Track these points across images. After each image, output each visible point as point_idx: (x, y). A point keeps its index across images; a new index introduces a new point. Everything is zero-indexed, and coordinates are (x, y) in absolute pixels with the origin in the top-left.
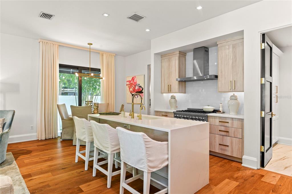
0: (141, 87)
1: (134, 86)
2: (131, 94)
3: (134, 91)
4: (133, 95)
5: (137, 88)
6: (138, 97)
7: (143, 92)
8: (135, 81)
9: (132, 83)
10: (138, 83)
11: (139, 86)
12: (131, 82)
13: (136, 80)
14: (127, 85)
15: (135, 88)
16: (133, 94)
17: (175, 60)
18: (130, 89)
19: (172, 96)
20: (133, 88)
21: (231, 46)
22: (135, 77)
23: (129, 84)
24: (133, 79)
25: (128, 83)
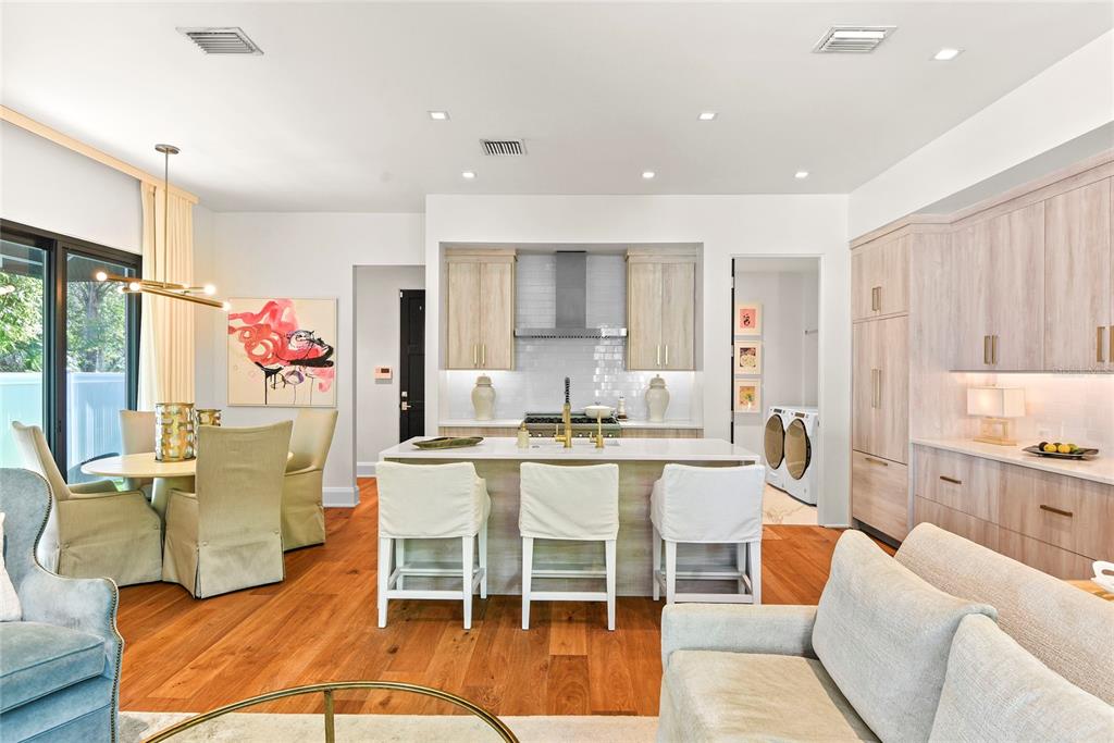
0: (320, 342)
1: (276, 338)
2: (259, 368)
3: (278, 356)
4: (269, 373)
5: (294, 345)
6: (301, 380)
7: (331, 364)
8: (284, 319)
9: (268, 326)
10: (302, 326)
11: (312, 341)
12: (262, 322)
13: (291, 315)
14: (232, 330)
15: (284, 346)
16: (274, 367)
17: (502, 273)
18: (249, 347)
19: (481, 379)
20: (270, 344)
21: (660, 267)
22: (287, 302)
23: (244, 329)
24: (272, 309)
25: (238, 323)
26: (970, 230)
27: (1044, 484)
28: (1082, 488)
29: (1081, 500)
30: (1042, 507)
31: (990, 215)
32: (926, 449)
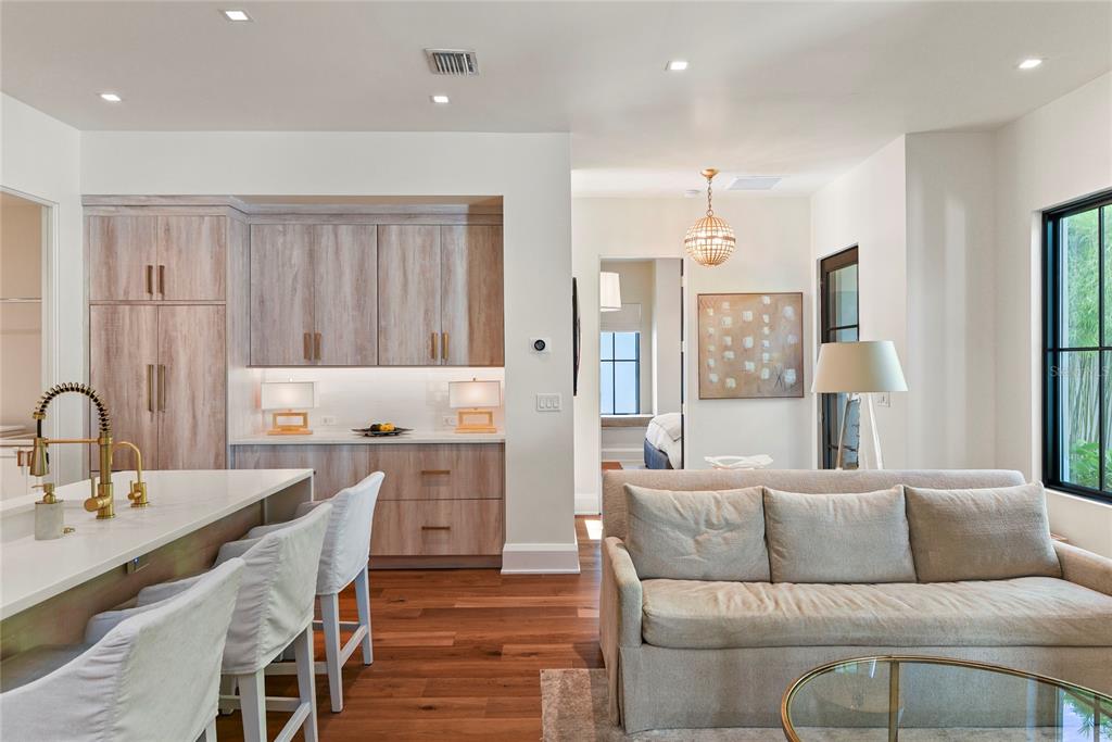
26: (281, 228)
27: (421, 455)
28: (458, 450)
29: (458, 460)
30: (423, 473)
31: (310, 221)
32: (255, 448)
